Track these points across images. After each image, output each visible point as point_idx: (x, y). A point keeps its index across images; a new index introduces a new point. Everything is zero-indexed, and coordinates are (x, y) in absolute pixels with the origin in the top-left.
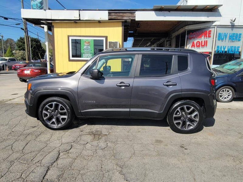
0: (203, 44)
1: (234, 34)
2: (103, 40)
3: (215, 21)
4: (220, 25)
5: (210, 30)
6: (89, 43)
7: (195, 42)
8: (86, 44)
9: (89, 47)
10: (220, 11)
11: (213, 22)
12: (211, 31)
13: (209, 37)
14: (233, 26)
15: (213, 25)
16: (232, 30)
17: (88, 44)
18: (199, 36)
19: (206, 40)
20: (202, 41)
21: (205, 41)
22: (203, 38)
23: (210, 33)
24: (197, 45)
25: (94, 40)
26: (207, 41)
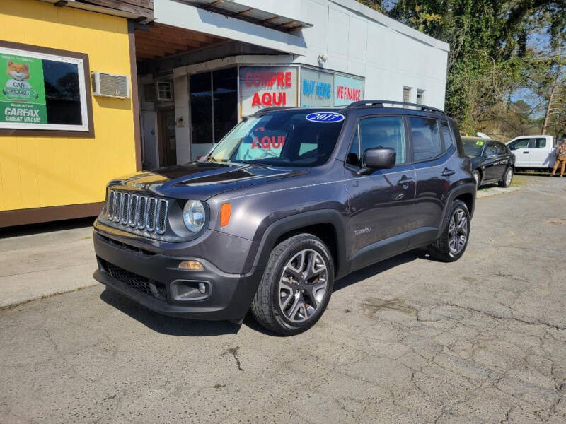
0: (277, 100)
1: (322, 84)
2: (76, 65)
3: (299, 55)
4: (306, 65)
5: (289, 71)
6: (25, 69)
7: (261, 94)
8: (14, 73)
9: (27, 85)
10: (304, 36)
11: (294, 56)
12: (290, 74)
13: (289, 85)
14: (320, 70)
15: (294, 62)
16: (319, 76)
17: (20, 74)
18: (267, 81)
19: (282, 91)
20: (274, 94)
21: (280, 94)
22: (275, 85)
23: (290, 79)
24: (266, 101)
25: (45, 63)
26: (284, 94)
